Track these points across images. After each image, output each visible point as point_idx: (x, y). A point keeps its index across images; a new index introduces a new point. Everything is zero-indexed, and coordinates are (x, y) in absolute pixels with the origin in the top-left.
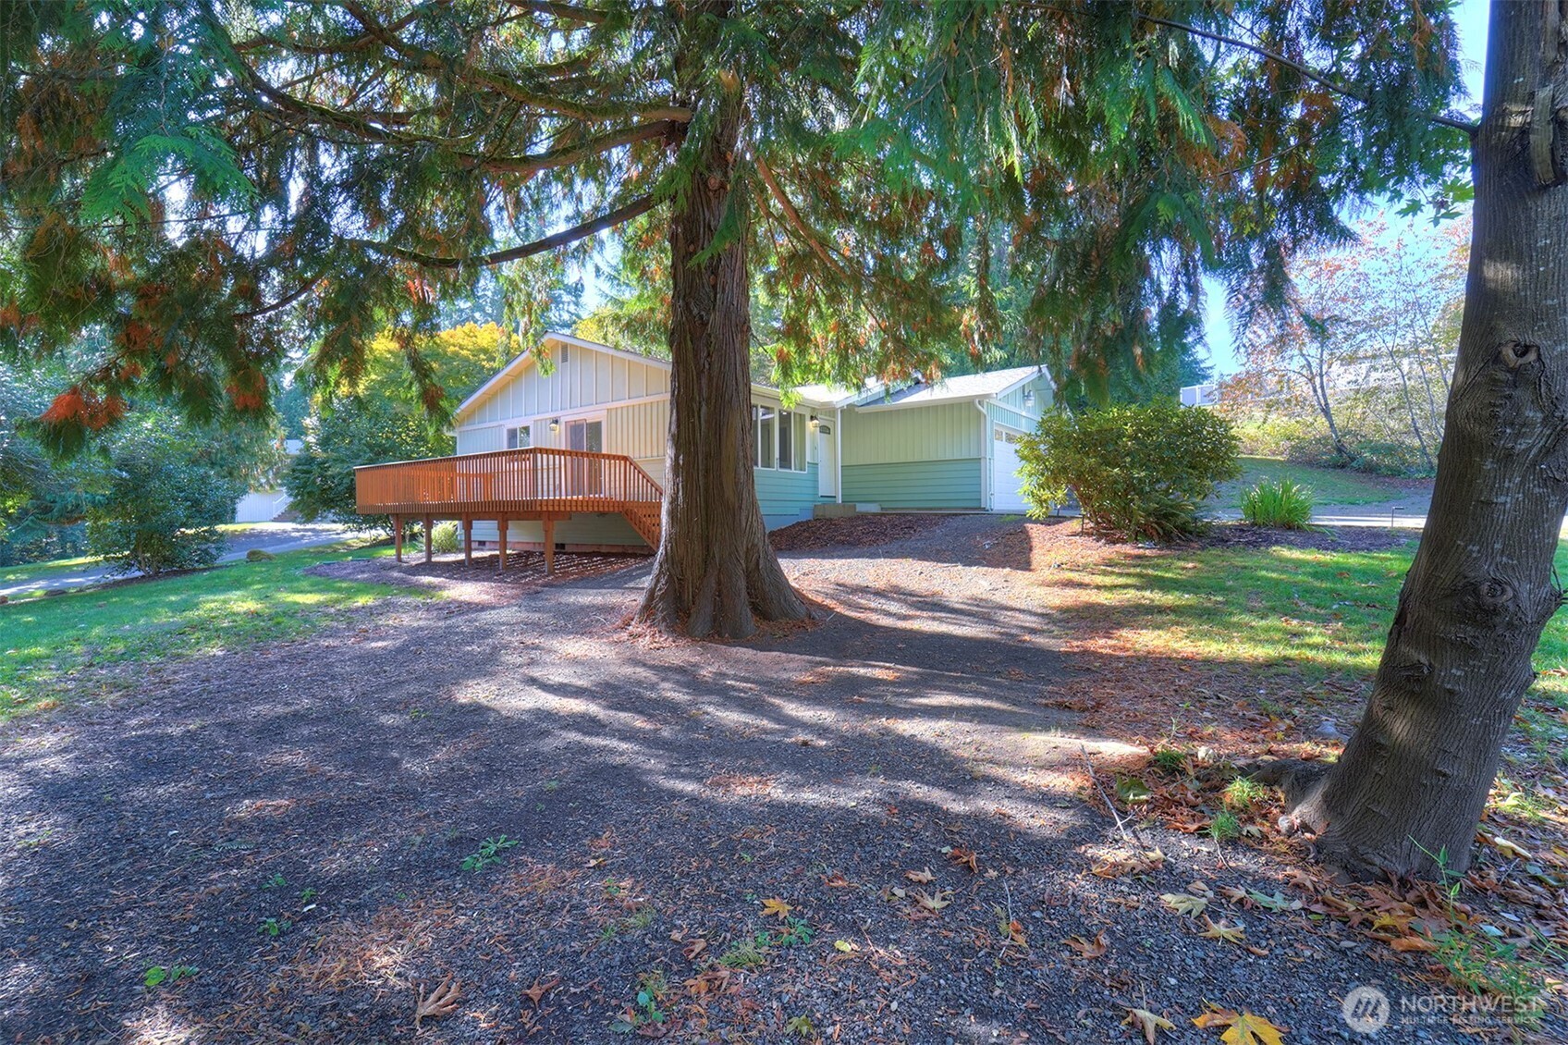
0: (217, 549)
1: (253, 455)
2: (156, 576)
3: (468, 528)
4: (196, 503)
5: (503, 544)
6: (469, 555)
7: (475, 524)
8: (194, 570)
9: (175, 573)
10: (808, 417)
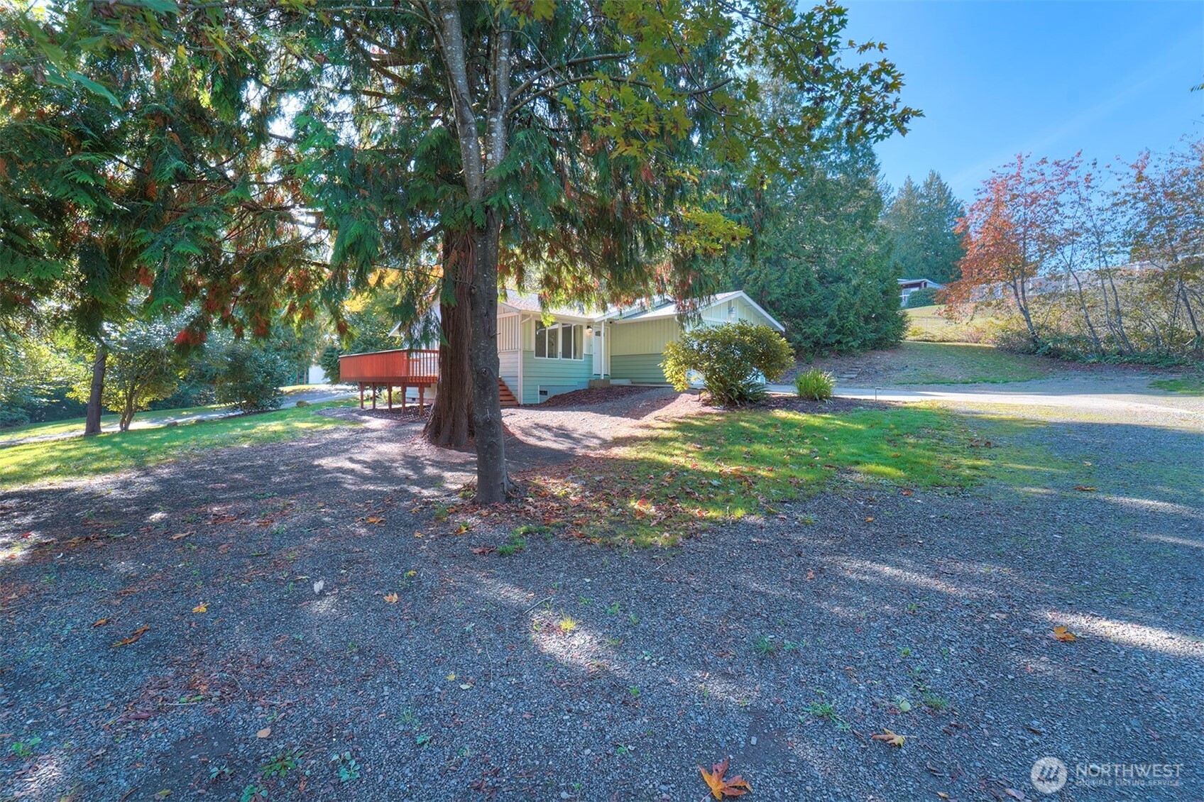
0: (280, 400)
1: (313, 344)
2: (250, 413)
3: (404, 391)
4: (269, 374)
5: (422, 400)
6: (404, 405)
7: (408, 388)
8: (270, 411)
9: (259, 413)
10: (585, 327)
